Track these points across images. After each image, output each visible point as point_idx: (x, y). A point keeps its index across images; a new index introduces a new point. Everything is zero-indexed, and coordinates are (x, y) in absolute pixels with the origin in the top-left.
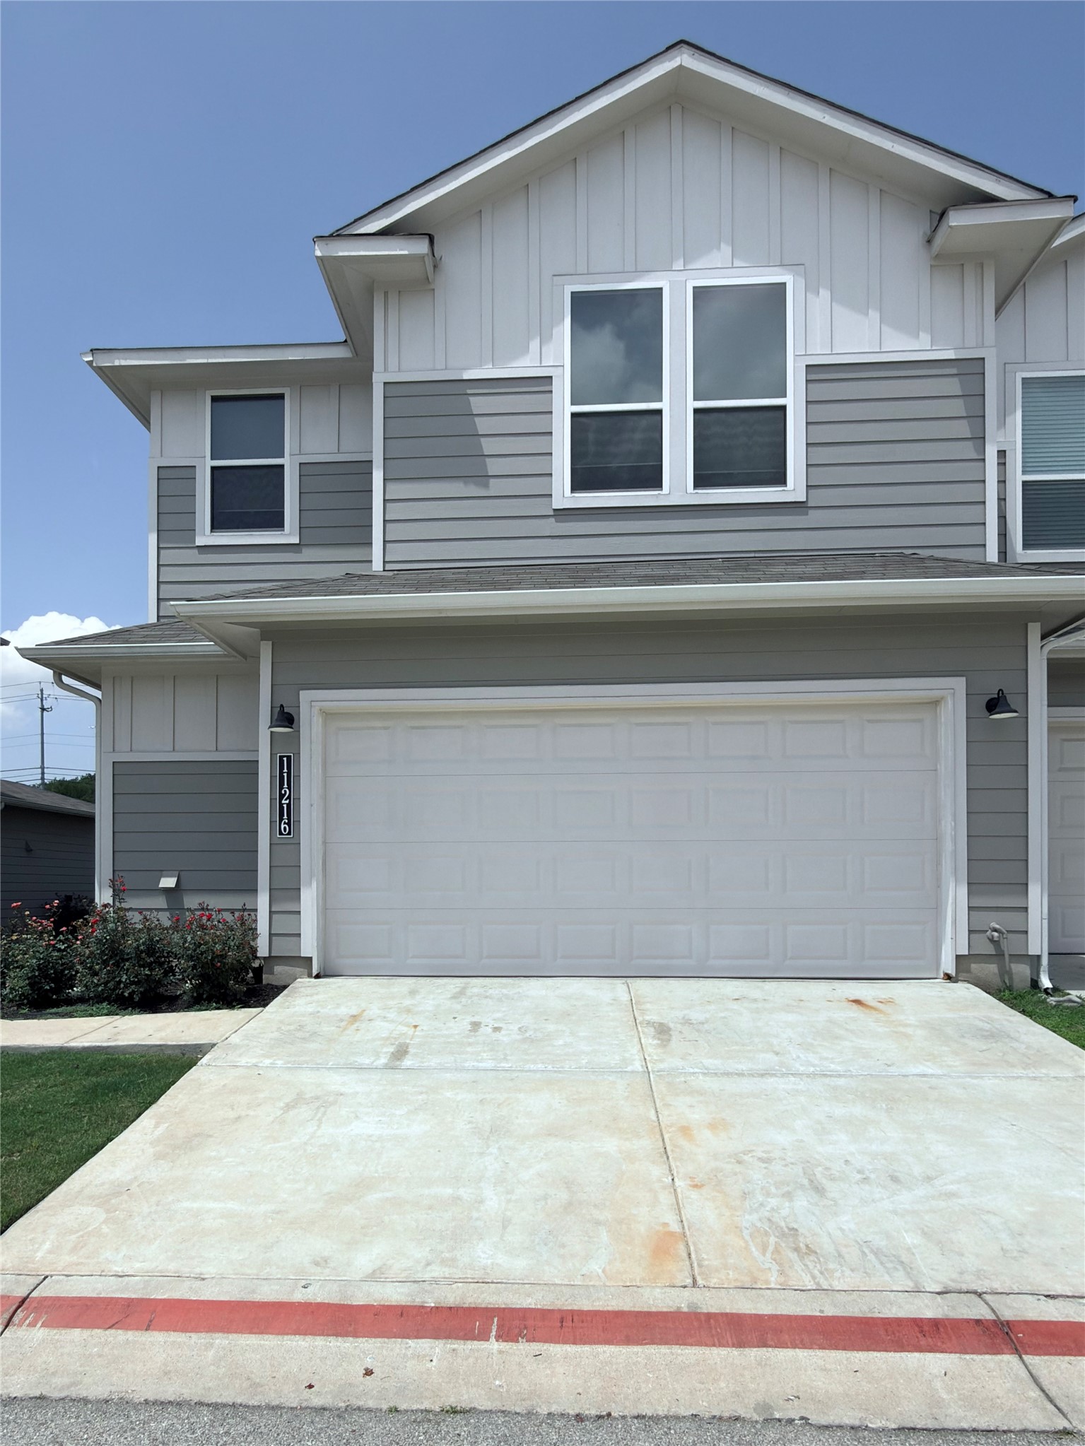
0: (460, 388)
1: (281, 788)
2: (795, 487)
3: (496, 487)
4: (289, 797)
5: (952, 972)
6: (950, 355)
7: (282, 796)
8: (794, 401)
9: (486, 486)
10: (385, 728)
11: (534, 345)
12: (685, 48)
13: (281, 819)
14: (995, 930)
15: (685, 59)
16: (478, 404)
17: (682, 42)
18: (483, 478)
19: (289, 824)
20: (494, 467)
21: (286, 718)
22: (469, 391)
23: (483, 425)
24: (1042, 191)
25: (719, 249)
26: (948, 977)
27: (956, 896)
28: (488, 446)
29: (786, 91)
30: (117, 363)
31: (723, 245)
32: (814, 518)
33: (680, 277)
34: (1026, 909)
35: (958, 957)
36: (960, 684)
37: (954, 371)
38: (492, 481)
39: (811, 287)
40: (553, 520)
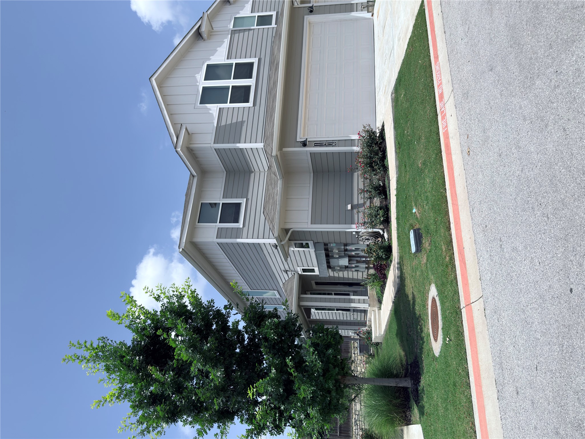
0: (218, 127)
1: (323, 145)
2: (255, 61)
3: (245, 119)
4: (326, 143)
5: (371, 14)
6: (230, 36)
7: (325, 145)
8: (234, 61)
9: (245, 121)
10: (308, 127)
11: (210, 112)
12: (151, 79)
13: (332, 145)
14: (361, 8)
15: (153, 79)
16: (223, 123)
17: (149, 79)
18: (242, 122)
19: (333, 143)
20: (240, 119)
21: (304, 144)
22: (220, 125)
23: (229, 122)
24: (200, 19)
25: (196, 77)
26: (372, 15)
27: (354, 14)
28: (234, 121)
29: (166, 60)
30: (184, 241)
31: (196, 76)
32: (263, 57)
33: (201, 83)
34: (357, 4)
35: (368, 12)
36: (306, 17)
37: (233, 35)
38: (243, 120)
39: (209, 59)
40: (255, 107)
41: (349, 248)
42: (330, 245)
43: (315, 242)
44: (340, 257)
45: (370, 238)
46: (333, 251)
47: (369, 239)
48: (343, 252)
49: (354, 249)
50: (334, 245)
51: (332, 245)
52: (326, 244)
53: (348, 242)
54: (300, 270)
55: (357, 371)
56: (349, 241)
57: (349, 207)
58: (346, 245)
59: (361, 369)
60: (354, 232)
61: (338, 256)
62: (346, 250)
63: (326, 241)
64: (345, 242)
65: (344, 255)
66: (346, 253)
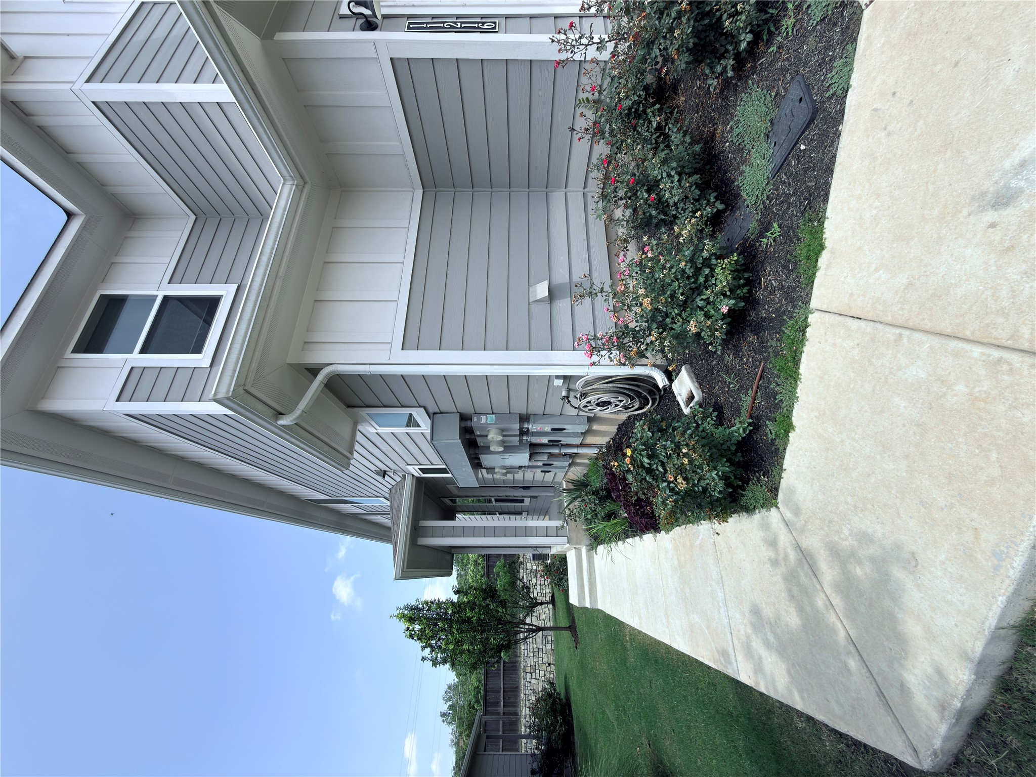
4: (455, 23)
7: (453, 27)
13: (478, 27)
19: (483, 23)
21: (367, 24)
41: (533, 427)
42: (479, 419)
43: (431, 411)
44: (508, 449)
45: (612, 400)
46: (486, 436)
47: (609, 403)
48: (518, 438)
49: (549, 430)
50: (491, 419)
51: (483, 419)
52: (464, 418)
53: (531, 410)
54: (415, 470)
55: (527, 569)
56: (536, 407)
57: (542, 290)
58: (524, 418)
59: (532, 566)
60: (558, 377)
61: (501, 449)
62: (523, 432)
63: (466, 408)
64: (524, 412)
65: (518, 444)
66: (525, 438)
